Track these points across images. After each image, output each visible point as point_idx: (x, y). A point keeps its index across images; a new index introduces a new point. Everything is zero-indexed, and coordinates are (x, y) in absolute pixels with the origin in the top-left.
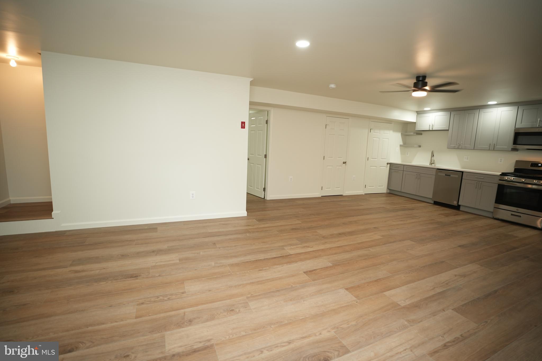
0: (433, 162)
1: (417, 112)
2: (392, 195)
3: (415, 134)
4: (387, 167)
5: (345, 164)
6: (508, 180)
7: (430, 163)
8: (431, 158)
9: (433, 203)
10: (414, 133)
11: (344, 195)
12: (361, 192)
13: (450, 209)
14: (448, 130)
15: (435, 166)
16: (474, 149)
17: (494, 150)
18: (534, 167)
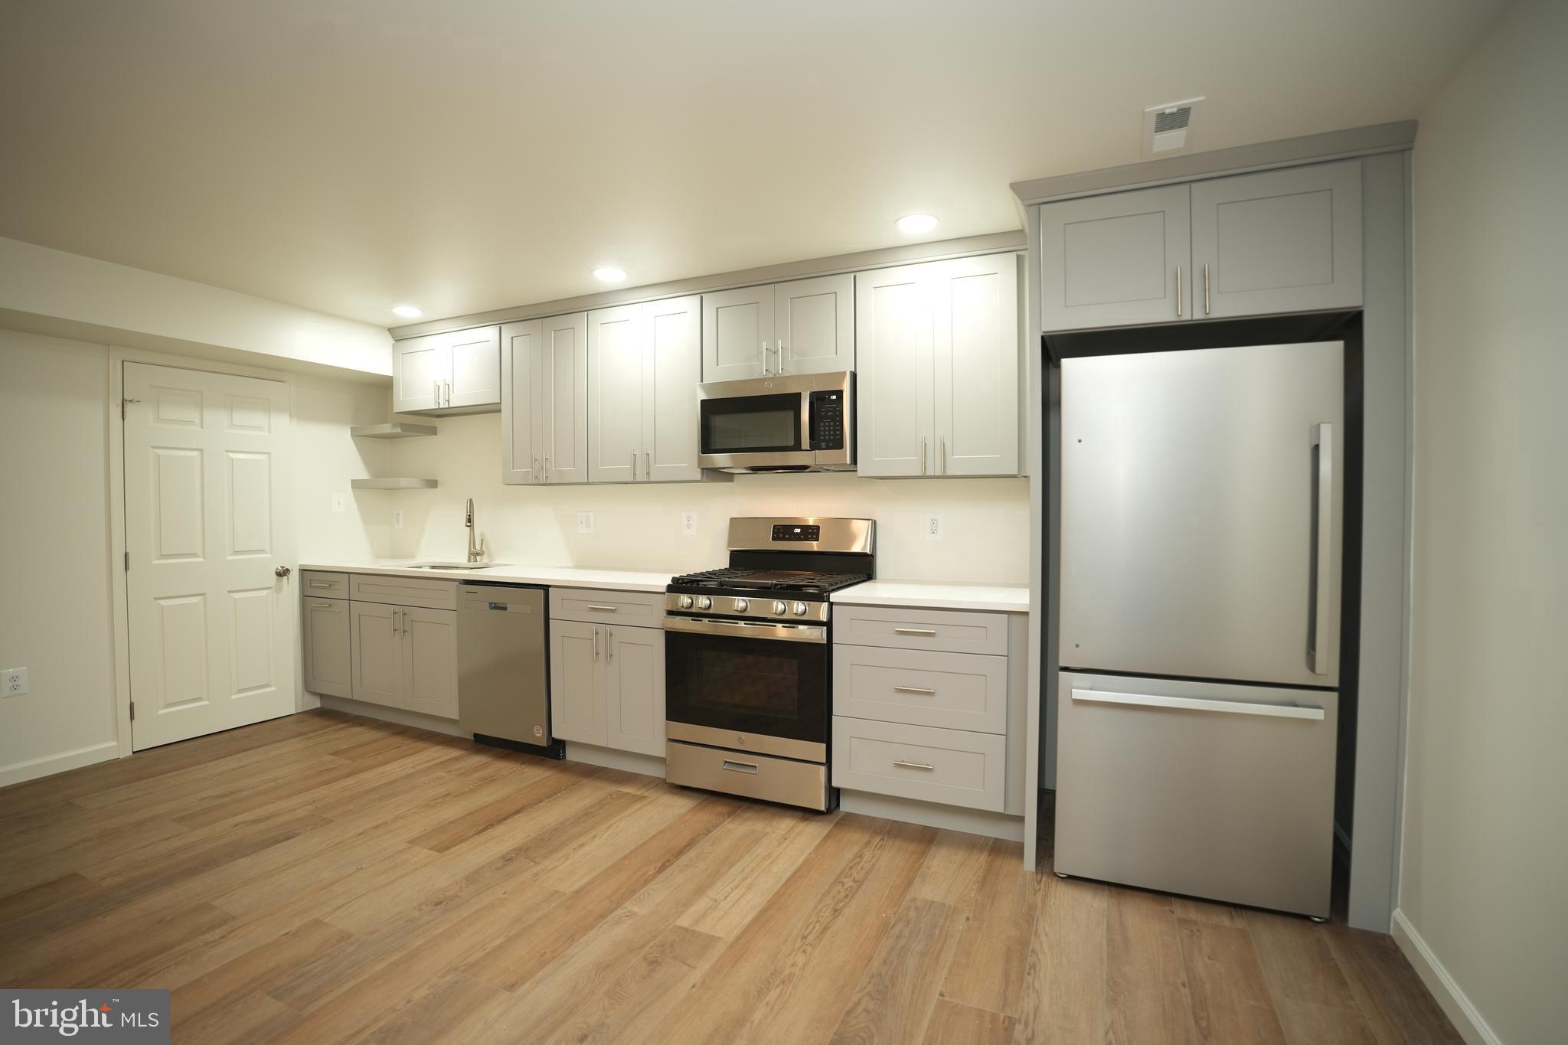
0: (478, 549)
1: (389, 330)
4: (290, 589)
6: (694, 610)
7: (470, 556)
10: (395, 426)
14: (499, 408)
16: (588, 484)
17: (652, 479)
18: (784, 539)
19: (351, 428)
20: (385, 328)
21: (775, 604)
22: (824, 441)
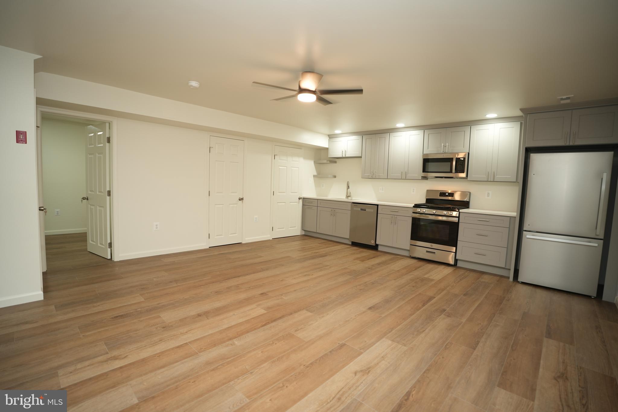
0: (349, 194)
1: (329, 135)
2: (307, 237)
3: (329, 162)
4: (299, 203)
5: (241, 201)
6: (421, 212)
7: (346, 196)
8: (347, 189)
9: (351, 244)
10: (327, 161)
11: (243, 242)
12: (268, 236)
13: (368, 250)
14: (361, 157)
15: (351, 200)
16: (387, 179)
17: (406, 179)
18: (443, 196)
19: (314, 161)
20: (327, 135)
21: (444, 212)
22: (459, 171)
